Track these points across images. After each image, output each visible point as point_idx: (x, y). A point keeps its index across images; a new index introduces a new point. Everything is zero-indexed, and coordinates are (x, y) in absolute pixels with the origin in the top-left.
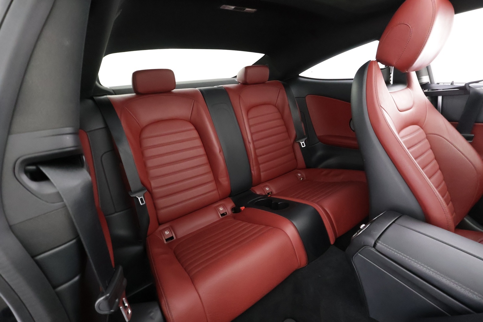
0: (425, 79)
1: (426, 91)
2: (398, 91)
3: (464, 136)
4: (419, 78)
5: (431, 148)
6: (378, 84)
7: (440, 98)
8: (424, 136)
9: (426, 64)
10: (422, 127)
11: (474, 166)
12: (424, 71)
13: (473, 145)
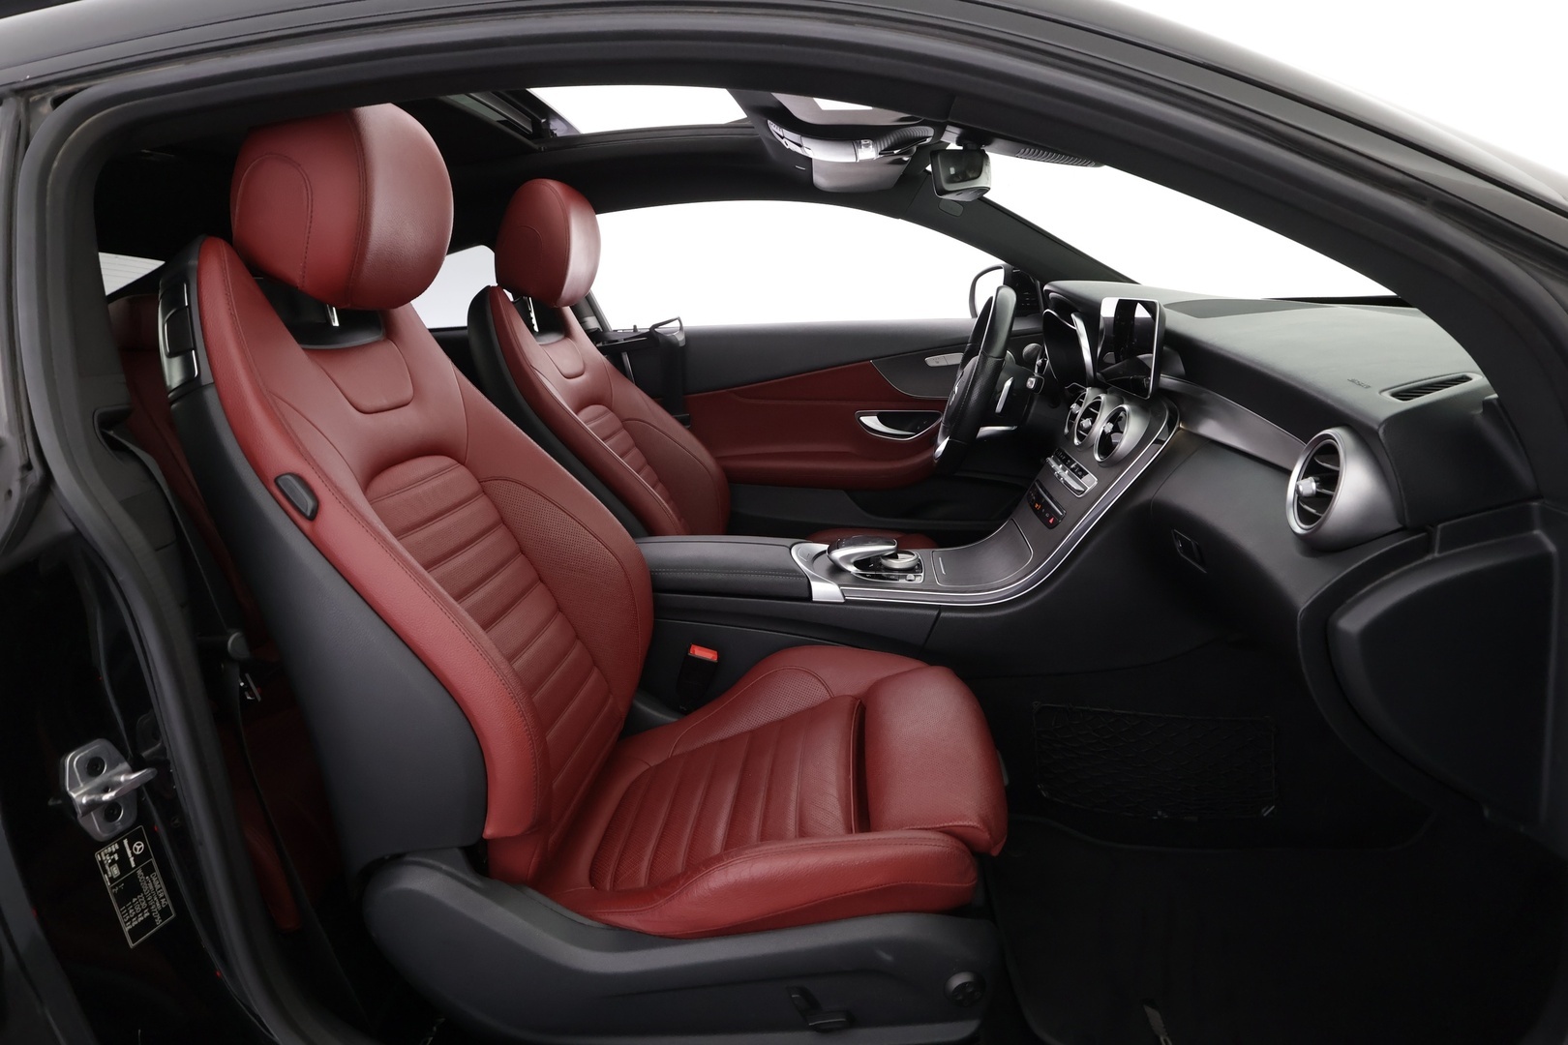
0: (592, 323)
1: (600, 345)
2: (552, 343)
3: (676, 418)
4: (582, 323)
5: (637, 445)
6: (515, 328)
7: (626, 358)
8: (619, 424)
9: (582, 292)
10: (610, 408)
11: (706, 468)
12: (586, 309)
13: (692, 430)
